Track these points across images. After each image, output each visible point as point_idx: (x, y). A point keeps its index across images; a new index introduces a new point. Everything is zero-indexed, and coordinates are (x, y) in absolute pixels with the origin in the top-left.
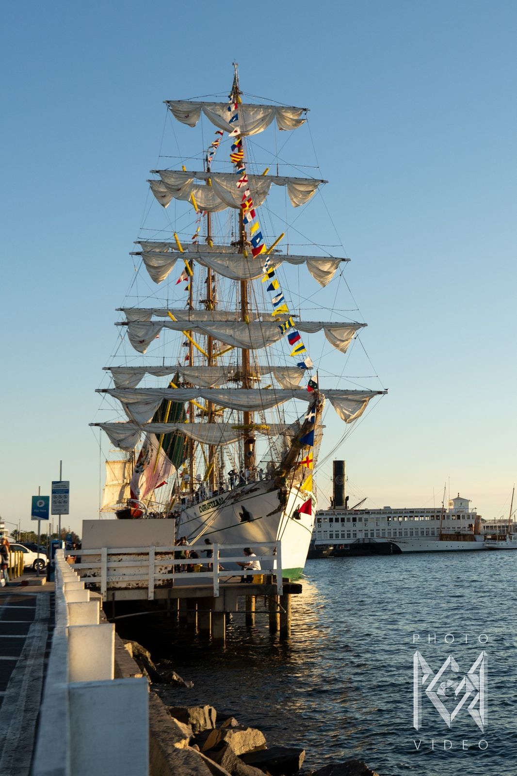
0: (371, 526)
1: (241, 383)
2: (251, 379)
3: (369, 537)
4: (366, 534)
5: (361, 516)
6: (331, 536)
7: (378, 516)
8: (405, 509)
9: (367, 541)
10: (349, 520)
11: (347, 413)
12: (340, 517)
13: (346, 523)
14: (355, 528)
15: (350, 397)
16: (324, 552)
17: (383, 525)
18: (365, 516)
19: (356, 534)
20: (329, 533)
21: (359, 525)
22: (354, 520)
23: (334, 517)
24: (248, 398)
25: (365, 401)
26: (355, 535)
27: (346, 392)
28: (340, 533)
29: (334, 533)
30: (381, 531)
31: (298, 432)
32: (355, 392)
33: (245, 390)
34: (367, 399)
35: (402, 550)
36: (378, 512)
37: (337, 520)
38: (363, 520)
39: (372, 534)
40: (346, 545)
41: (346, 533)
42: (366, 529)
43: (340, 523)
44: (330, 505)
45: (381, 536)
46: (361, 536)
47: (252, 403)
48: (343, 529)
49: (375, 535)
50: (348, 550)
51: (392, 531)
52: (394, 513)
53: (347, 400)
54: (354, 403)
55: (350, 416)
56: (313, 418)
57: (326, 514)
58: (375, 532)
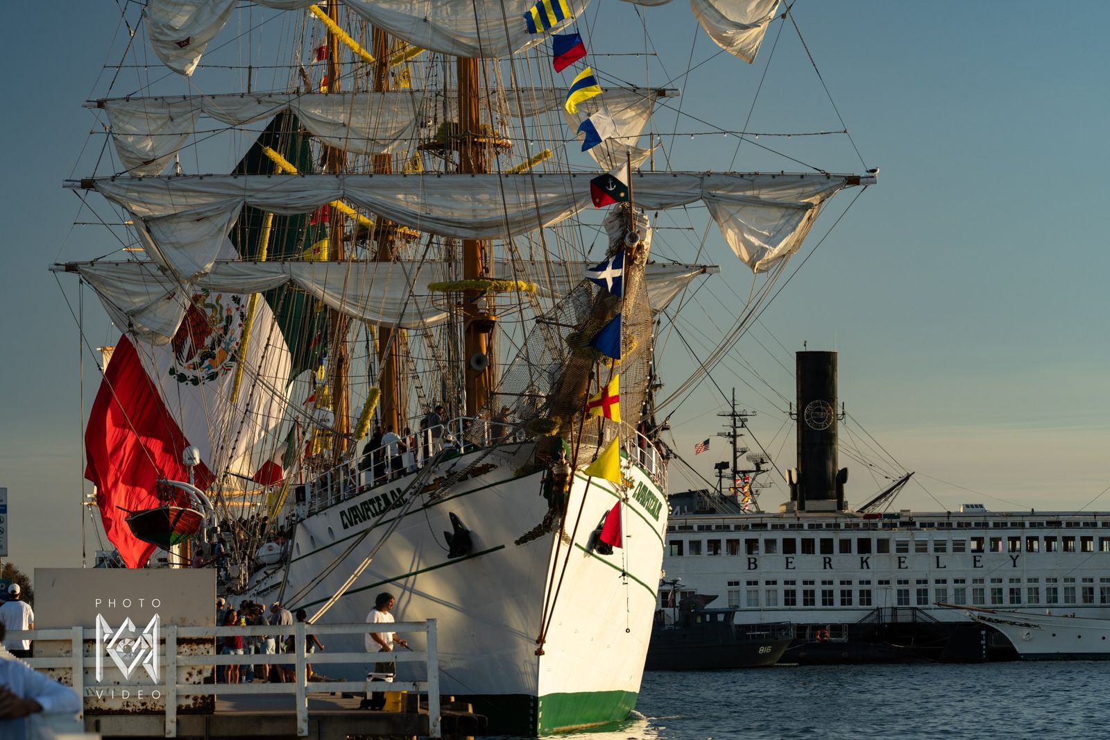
0: (919, 566)
1: (456, 156)
2: (482, 145)
3: (913, 602)
4: (903, 596)
5: (884, 534)
6: (790, 598)
7: (942, 535)
8: (1033, 513)
9: (904, 617)
10: (845, 546)
11: (756, 242)
12: (818, 536)
13: (837, 556)
14: (865, 575)
15: (765, 195)
16: (762, 650)
17: (956, 565)
18: (898, 535)
19: (869, 592)
20: (781, 588)
21: (881, 565)
22: (864, 546)
23: (798, 537)
24: (475, 200)
25: (809, 206)
26: (866, 597)
27: (753, 180)
28: (818, 589)
29: (800, 589)
30: (951, 587)
31: (587, 317)
32: (778, 180)
33: (466, 178)
34: (815, 200)
35: (1021, 648)
36: (945, 522)
37: (808, 546)
38: (893, 547)
39: (922, 596)
40: (836, 629)
41: (837, 589)
42: (903, 575)
43: (818, 557)
44: (788, 498)
45: (951, 601)
46: (884, 599)
47: (485, 216)
48: (828, 575)
49: (932, 597)
50: (842, 644)
51: (988, 586)
52: (996, 525)
53: (756, 202)
54: (776, 213)
55: (764, 250)
56: (617, 281)
57: (774, 527)
58: (932, 588)
